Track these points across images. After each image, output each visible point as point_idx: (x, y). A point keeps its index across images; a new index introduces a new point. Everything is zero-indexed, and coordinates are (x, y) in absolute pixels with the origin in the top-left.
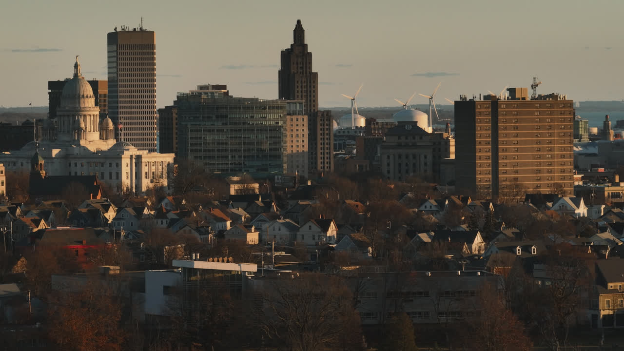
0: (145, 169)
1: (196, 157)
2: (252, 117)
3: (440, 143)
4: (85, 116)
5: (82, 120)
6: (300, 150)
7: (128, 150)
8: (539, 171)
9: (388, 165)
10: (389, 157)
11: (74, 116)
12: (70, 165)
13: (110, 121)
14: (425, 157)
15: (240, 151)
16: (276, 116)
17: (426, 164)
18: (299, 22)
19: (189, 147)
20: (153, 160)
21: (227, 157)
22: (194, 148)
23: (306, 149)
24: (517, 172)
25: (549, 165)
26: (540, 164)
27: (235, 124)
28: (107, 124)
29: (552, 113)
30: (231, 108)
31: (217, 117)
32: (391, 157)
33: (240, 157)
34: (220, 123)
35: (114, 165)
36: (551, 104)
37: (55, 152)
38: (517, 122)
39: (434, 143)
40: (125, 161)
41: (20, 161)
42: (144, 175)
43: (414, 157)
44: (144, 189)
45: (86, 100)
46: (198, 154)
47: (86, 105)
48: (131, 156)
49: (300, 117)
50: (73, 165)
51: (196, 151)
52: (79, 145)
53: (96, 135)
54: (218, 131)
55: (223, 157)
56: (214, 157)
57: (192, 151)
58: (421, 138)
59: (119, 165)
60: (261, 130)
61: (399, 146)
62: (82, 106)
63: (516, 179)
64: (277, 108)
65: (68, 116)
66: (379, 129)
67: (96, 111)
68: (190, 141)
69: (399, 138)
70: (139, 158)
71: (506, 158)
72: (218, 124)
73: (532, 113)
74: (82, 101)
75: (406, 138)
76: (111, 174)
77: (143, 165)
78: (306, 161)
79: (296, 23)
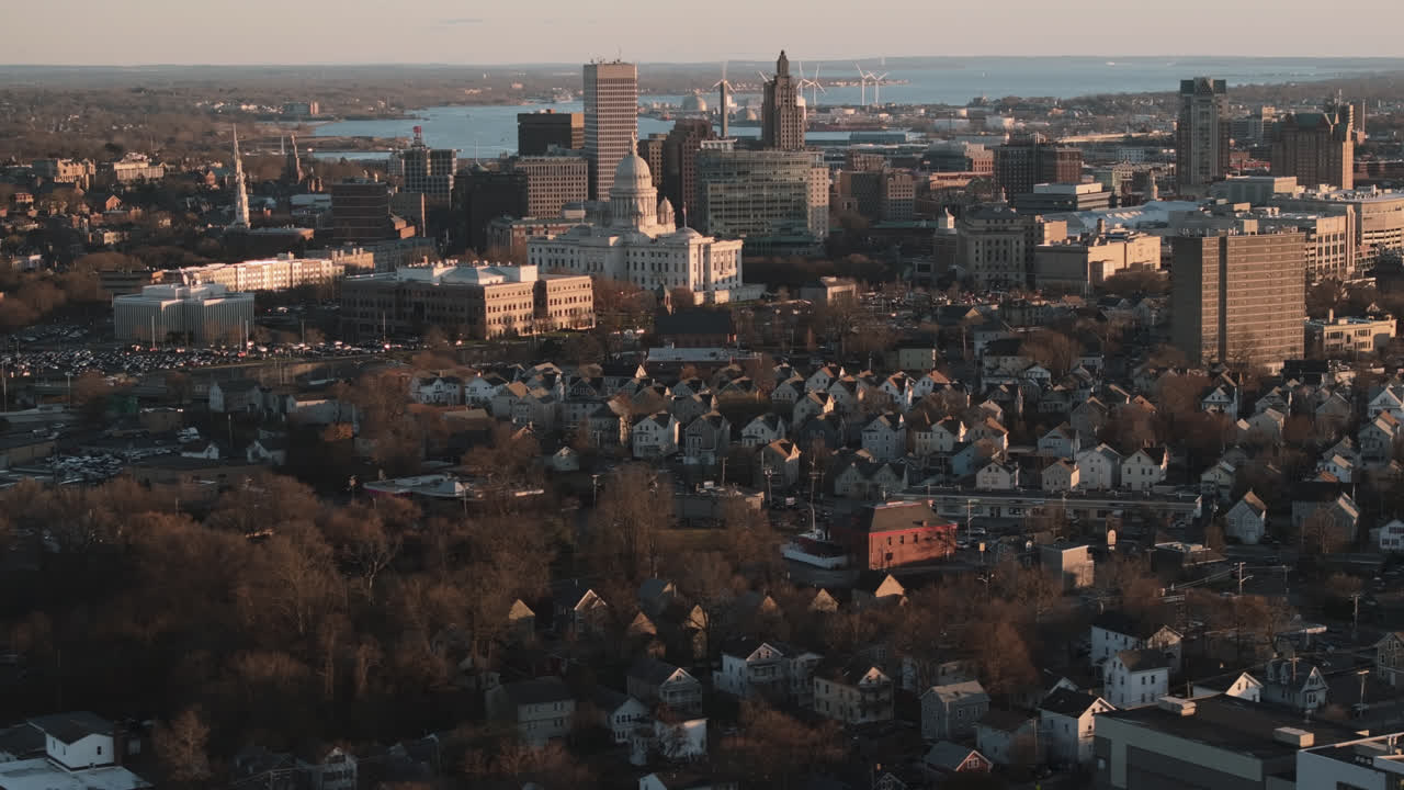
0: (713, 259)
1: (716, 217)
2: (775, 173)
3: (1032, 227)
4: (642, 198)
5: (639, 201)
6: (821, 204)
7: (693, 237)
8: (1269, 318)
9: (977, 251)
10: (977, 243)
11: (630, 198)
12: (628, 254)
13: (668, 203)
14: (1018, 243)
15: (762, 209)
16: (800, 172)
17: (1018, 250)
18: (782, 53)
19: (710, 206)
20: (722, 249)
21: (749, 216)
22: (714, 206)
23: (827, 203)
24: (1246, 319)
25: (1280, 310)
26: (1270, 309)
27: (758, 180)
28: (666, 207)
29: (1283, 249)
30: (753, 164)
31: (739, 174)
32: (981, 243)
33: (762, 216)
34: (741, 180)
35: (680, 256)
36: (1282, 239)
37: (612, 240)
38: (1246, 261)
39: (1027, 227)
40: (693, 251)
41: (570, 248)
42: (712, 266)
43: (1005, 242)
44: (713, 280)
45: (643, 181)
46: (719, 213)
47: (644, 187)
48: (699, 245)
49: (820, 170)
50: (631, 255)
51: (716, 210)
52: (637, 232)
53: (654, 219)
54: (739, 188)
55: (744, 216)
56: (735, 216)
57: (712, 210)
58: (1012, 222)
59: (686, 257)
60: (785, 187)
61: (988, 231)
62: (639, 187)
63: (1245, 328)
64: (801, 163)
65: (624, 198)
66: (861, 163)
67: (654, 192)
68: (710, 200)
69: (988, 222)
70: (707, 247)
71: (1235, 303)
72: (740, 181)
73: (1262, 250)
74: (639, 180)
75: (996, 222)
76: (676, 265)
77: (712, 255)
78: (827, 217)
79: (779, 54)
